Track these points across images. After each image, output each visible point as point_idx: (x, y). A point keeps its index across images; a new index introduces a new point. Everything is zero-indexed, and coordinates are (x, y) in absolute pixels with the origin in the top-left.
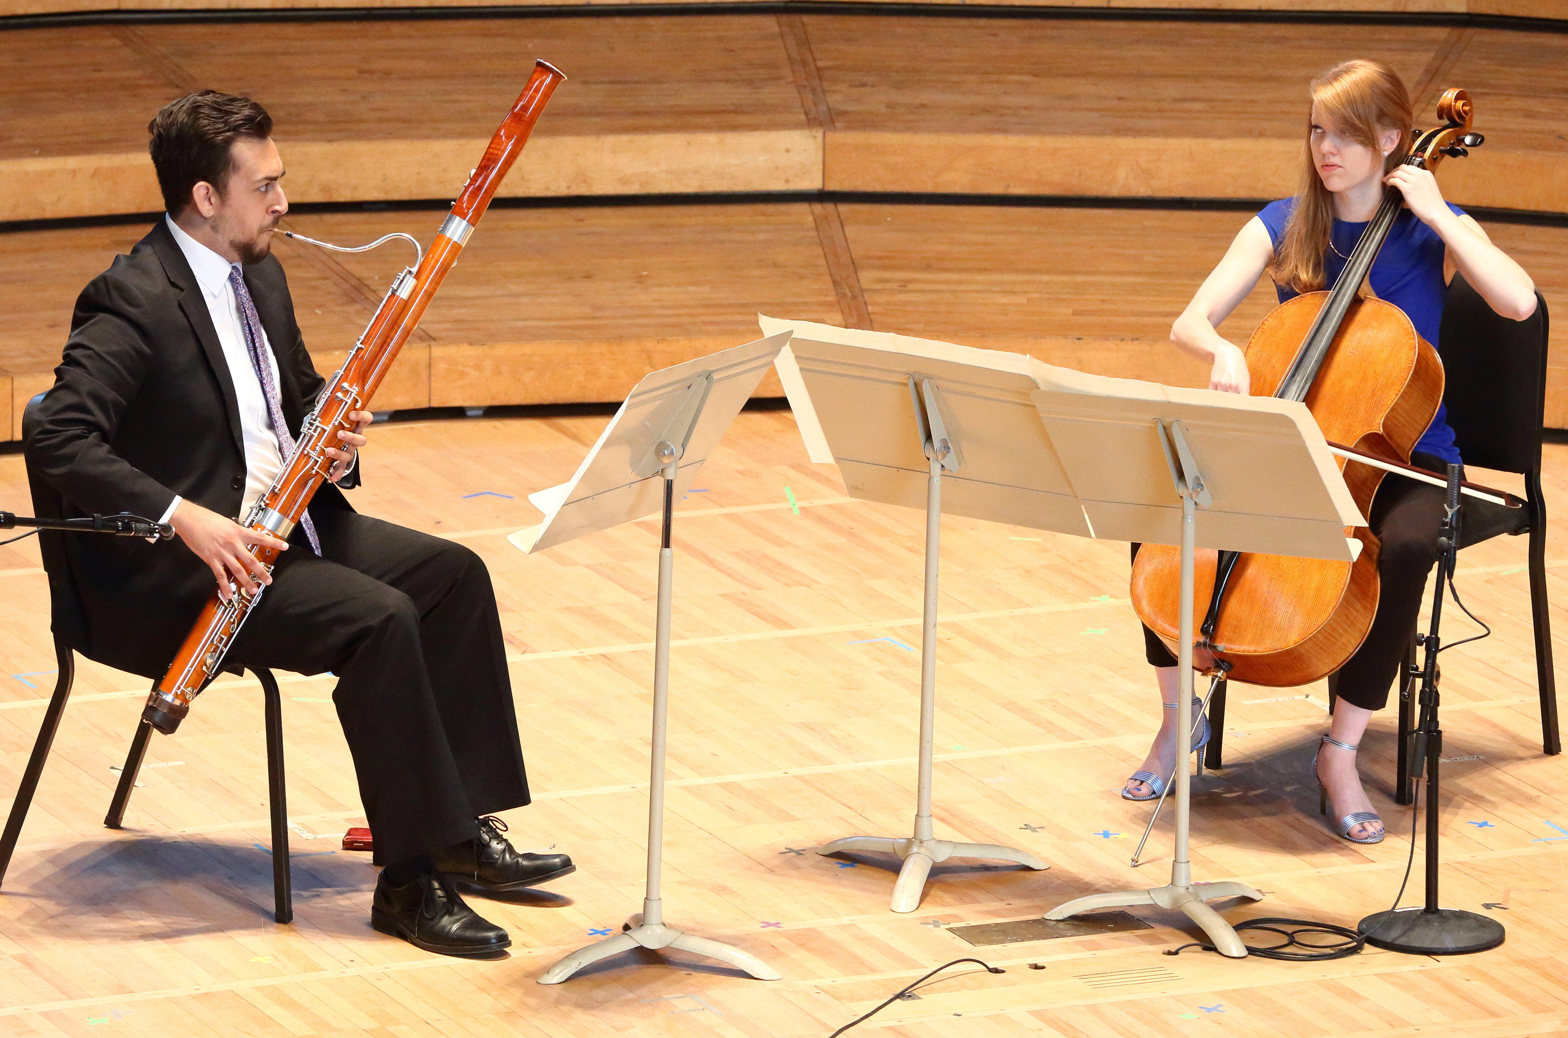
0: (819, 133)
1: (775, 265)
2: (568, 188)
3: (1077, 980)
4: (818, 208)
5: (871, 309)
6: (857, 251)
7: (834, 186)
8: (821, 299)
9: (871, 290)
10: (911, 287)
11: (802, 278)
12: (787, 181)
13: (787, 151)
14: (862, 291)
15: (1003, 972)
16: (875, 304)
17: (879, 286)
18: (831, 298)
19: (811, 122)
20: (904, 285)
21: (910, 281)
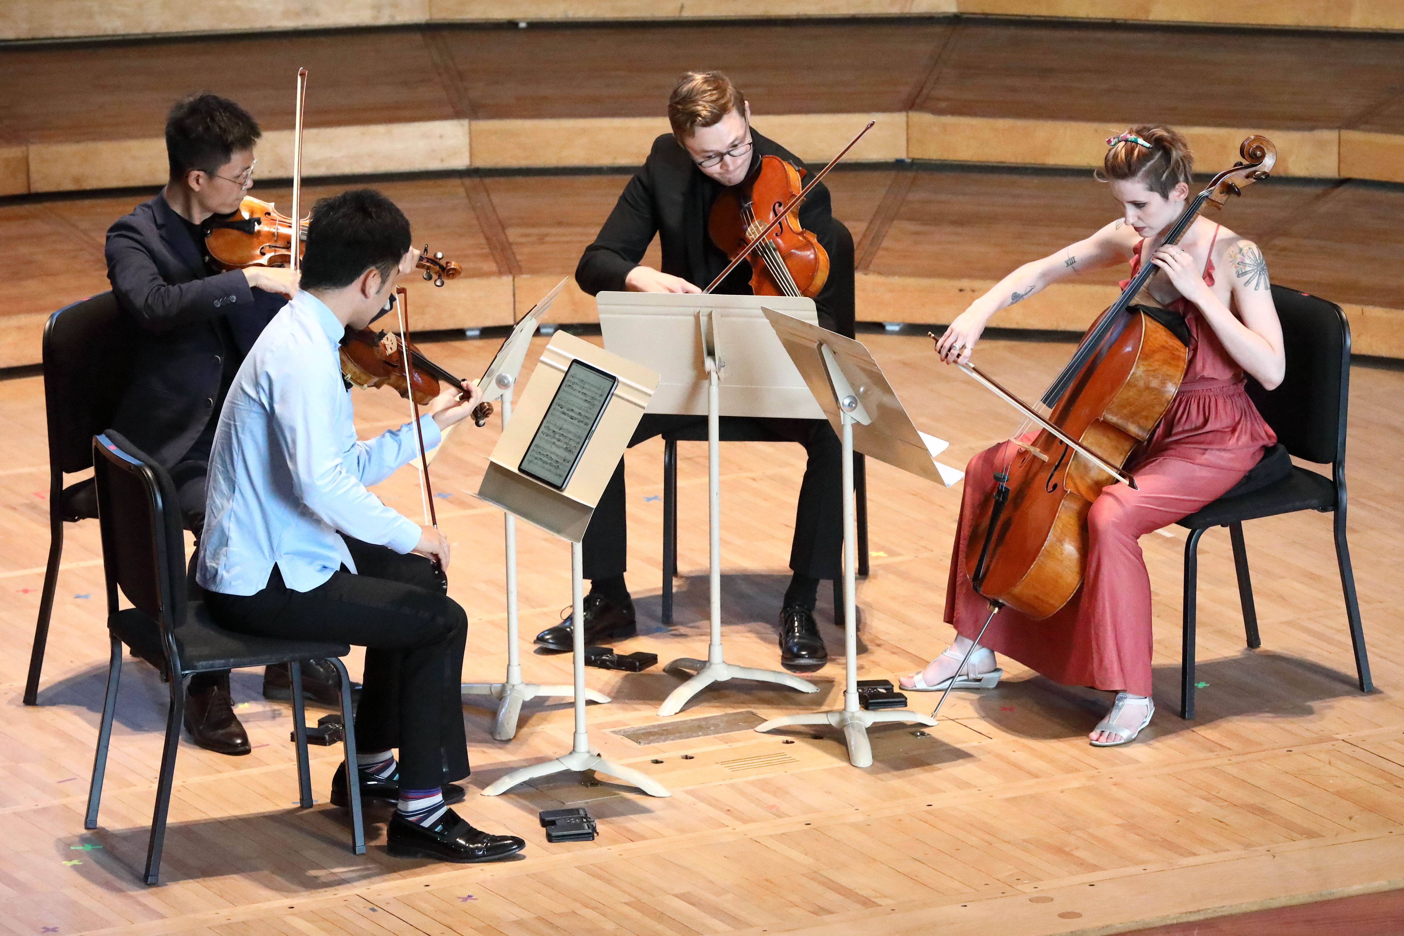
0: (465, 122)
1: (439, 227)
2: (270, 172)
3: (718, 766)
4: (467, 181)
5: (518, 258)
6: (503, 213)
7: (480, 163)
8: (479, 251)
9: (517, 244)
10: (547, 239)
11: (461, 236)
12: (442, 160)
13: (441, 137)
14: (510, 244)
15: (662, 762)
16: (522, 254)
17: (523, 240)
18: (487, 251)
19: (457, 115)
20: (542, 239)
21: (546, 235)
